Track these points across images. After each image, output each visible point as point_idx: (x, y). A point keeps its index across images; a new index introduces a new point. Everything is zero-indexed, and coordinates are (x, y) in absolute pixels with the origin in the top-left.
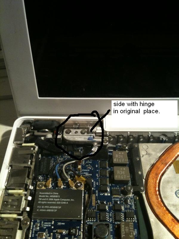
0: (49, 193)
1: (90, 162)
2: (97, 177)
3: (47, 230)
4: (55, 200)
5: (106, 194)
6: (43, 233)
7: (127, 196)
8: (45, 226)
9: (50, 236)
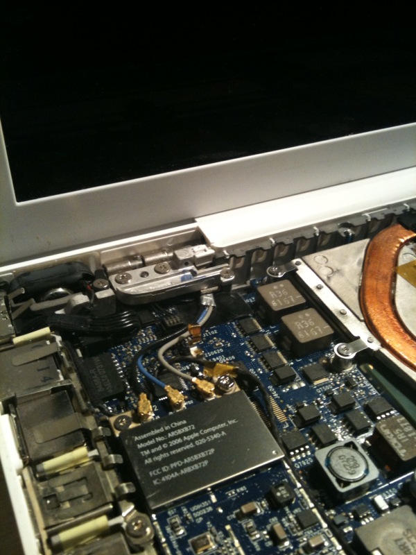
0: (162, 430)
1: (213, 332)
2: (249, 357)
3: (209, 523)
4: (189, 439)
5: (295, 387)
6: (201, 535)
7: (344, 374)
8: (198, 517)
9: (227, 534)
